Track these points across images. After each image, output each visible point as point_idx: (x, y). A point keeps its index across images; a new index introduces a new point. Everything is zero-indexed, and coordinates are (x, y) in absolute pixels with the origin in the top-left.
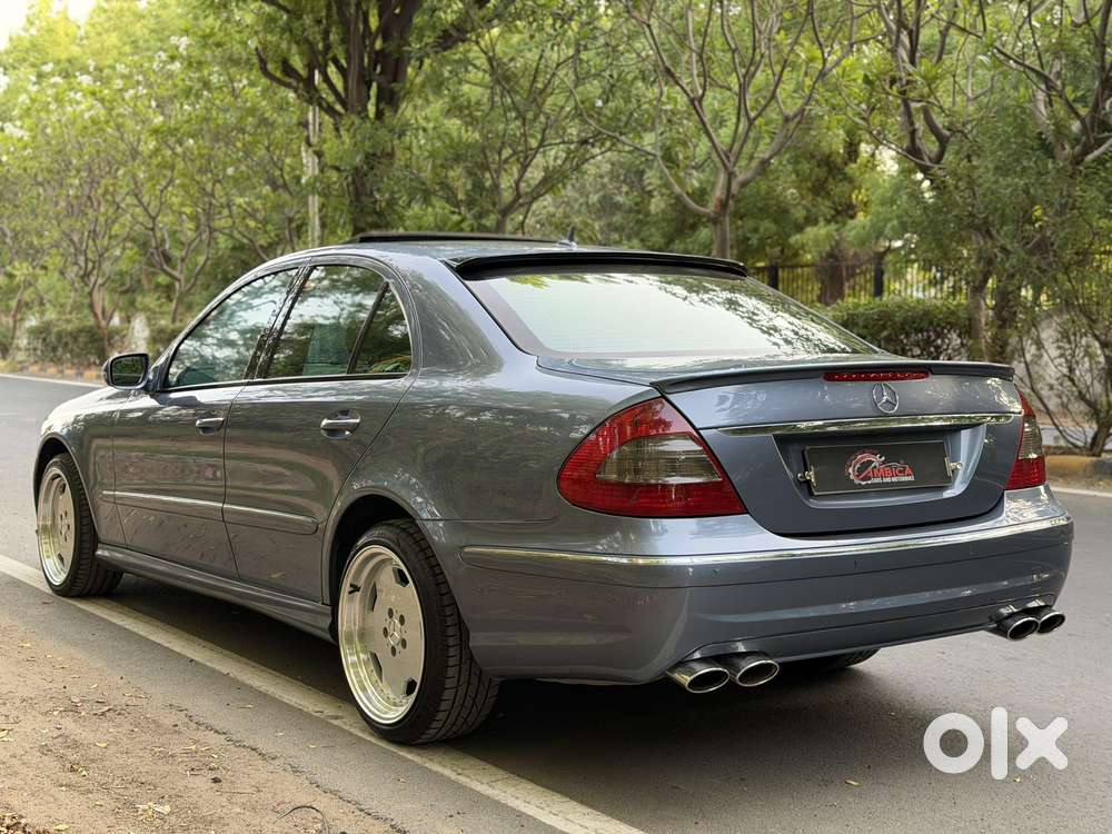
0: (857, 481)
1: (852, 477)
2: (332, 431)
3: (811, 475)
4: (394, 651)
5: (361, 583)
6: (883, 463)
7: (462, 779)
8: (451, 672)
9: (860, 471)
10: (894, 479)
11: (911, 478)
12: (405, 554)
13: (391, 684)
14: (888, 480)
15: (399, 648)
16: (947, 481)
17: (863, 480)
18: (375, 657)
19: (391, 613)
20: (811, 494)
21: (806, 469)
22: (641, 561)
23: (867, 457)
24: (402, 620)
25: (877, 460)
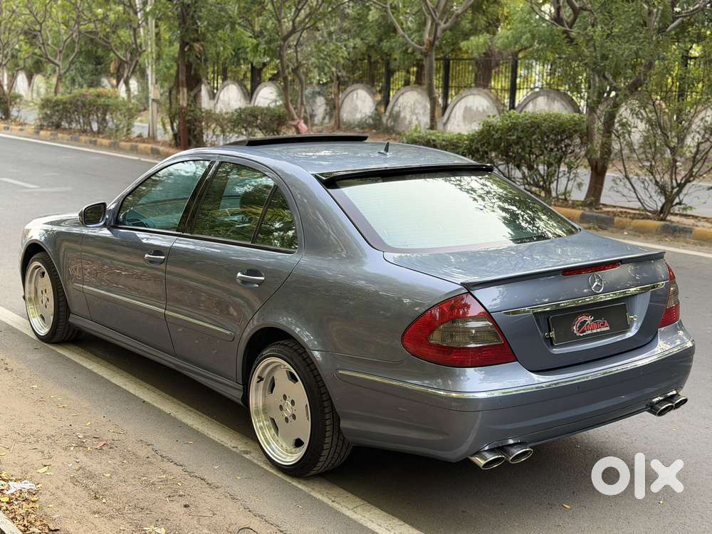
0: (578, 334)
1: (575, 332)
2: (244, 282)
3: (552, 334)
4: (287, 419)
5: (264, 376)
6: (593, 321)
7: (336, 505)
8: (327, 440)
9: (580, 327)
10: (598, 330)
11: (608, 328)
12: (297, 367)
13: (285, 438)
14: (595, 331)
15: (290, 419)
16: (627, 327)
17: (581, 333)
18: (273, 420)
19: (285, 397)
20: (552, 344)
21: (550, 331)
22: (454, 395)
23: (583, 318)
24: (293, 402)
25: (589, 319)
